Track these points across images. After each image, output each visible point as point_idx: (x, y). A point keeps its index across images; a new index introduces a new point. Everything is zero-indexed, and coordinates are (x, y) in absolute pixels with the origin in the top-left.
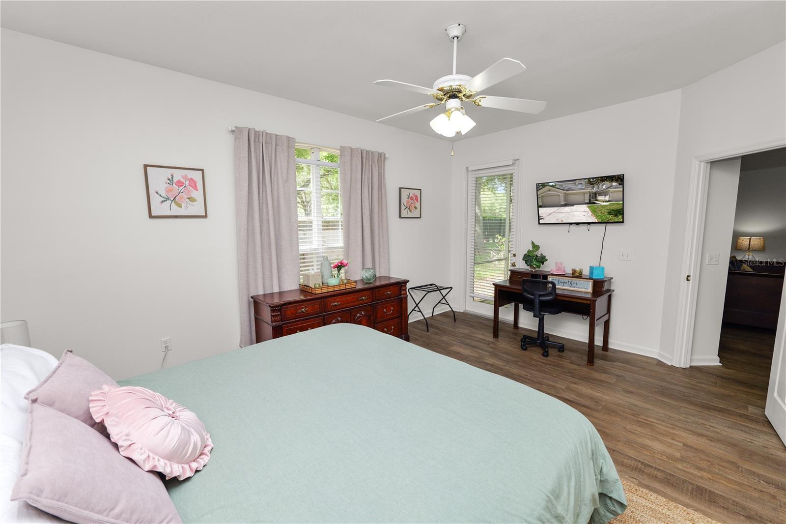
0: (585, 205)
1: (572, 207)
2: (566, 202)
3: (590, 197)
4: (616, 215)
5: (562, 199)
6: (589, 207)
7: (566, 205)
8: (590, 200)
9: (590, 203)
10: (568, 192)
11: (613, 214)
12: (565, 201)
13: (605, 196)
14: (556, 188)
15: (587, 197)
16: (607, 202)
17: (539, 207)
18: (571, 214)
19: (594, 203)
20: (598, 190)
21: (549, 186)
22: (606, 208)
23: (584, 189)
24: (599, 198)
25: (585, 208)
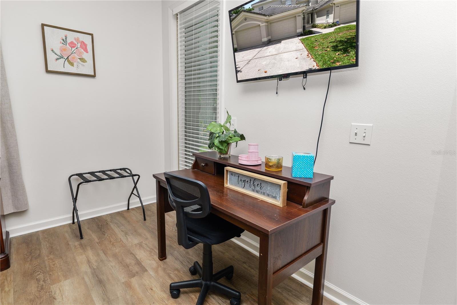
0: (297, 38)
1: (278, 46)
2: (270, 37)
3: (304, 23)
4: (345, 51)
5: (264, 32)
6: (302, 41)
7: (270, 42)
8: (304, 28)
9: (306, 32)
10: (271, 18)
11: (341, 50)
12: (268, 35)
13: (328, 16)
14: (254, 13)
15: (300, 21)
16: (330, 26)
17: (235, 50)
18: (277, 57)
19: (311, 33)
20: (317, 6)
21: (244, 11)
22: (330, 40)
23: (294, 8)
24: (319, 21)
25: (296, 43)
